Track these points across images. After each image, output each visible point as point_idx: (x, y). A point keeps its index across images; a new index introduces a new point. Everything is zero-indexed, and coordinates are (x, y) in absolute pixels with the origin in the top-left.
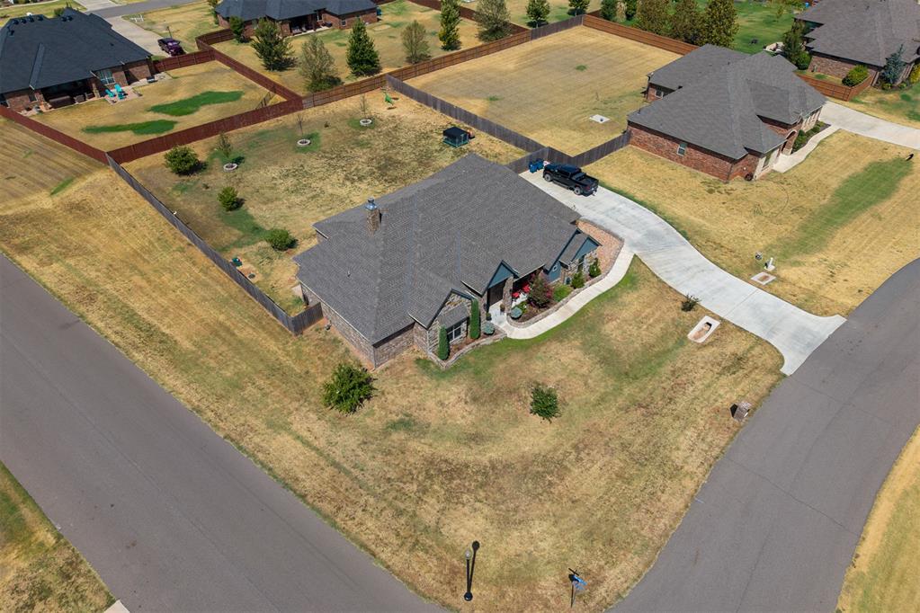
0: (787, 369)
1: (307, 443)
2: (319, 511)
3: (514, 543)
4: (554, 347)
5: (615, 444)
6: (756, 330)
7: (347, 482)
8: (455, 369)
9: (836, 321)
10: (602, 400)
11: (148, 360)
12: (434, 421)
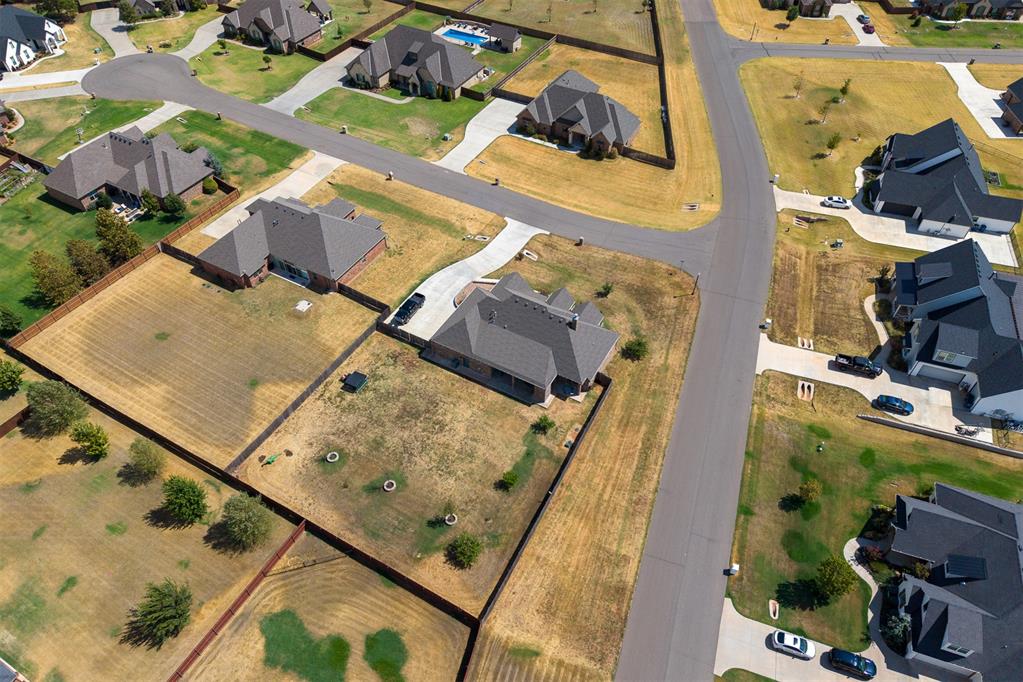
0: (548, 233)
1: (667, 354)
2: (692, 338)
7: (675, 336)
11: (664, 436)
12: (629, 325)
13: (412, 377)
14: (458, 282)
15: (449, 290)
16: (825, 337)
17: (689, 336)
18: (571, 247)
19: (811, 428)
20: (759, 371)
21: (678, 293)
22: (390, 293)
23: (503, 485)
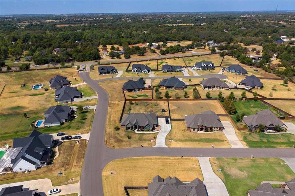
0: (153, 147)
1: (110, 131)
2: (105, 134)
3: (113, 143)
4: (137, 134)
5: (130, 143)
6: (157, 143)
7: (109, 134)
8: (127, 132)
9: (168, 147)
10: (135, 140)
11: (107, 120)
12: (120, 134)
15: (164, 128)
16: (72, 145)
19: (79, 129)
20: (90, 133)
21: (111, 143)
22: (175, 124)
23: (130, 109)
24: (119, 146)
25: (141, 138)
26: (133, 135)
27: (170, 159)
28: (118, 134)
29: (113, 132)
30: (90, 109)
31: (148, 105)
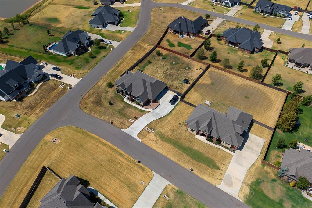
0: (122, 130)
1: (102, 84)
3: (90, 103)
4: (123, 103)
5: (106, 111)
6: (131, 126)
7: (97, 89)
9: (137, 138)
10: (114, 110)
11: (113, 68)
12: (108, 94)
13: (171, 83)
14: (159, 110)
15: (161, 108)
16: (55, 87)
17: (93, 88)
18: (115, 122)
19: (78, 69)
20: (81, 79)
21: (87, 101)
22: (181, 108)
23: (150, 63)
24: (91, 110)
25: (123, 110)
26: (118, 102)
27: (123, 157)
28: (107, 92)
29: (104, 88)
30: (110, 46)
31: (178, 63)
